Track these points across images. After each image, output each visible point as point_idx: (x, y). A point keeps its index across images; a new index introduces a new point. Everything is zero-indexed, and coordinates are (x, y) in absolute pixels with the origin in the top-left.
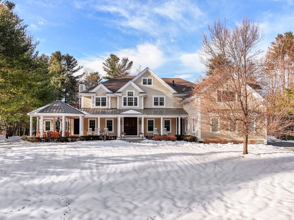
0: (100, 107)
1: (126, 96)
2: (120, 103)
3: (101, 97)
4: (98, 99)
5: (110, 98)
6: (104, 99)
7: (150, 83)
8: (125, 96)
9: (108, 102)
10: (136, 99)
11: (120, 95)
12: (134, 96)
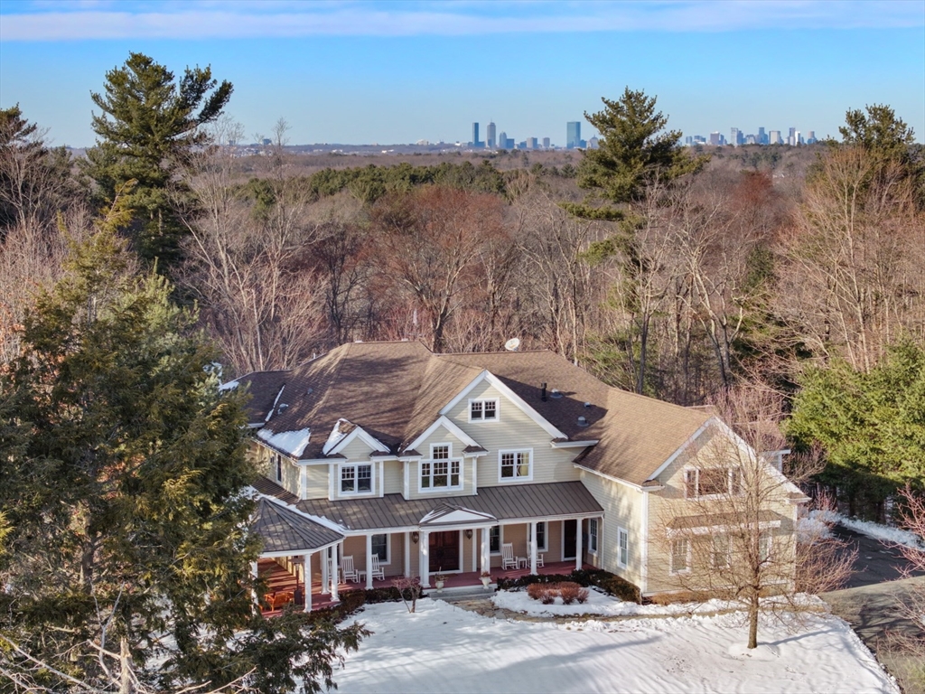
0: (354, 493)
1: (431, 460)
2: (413, 482)
3: (356, 465)
4: (347, 472)
5: (381, 467)
6: (365, 473)
7: (490, 414)
8: (426, 461)
9: (377, 479)
10: (455, 464)
11: (411, 459)
12: (451, 458)
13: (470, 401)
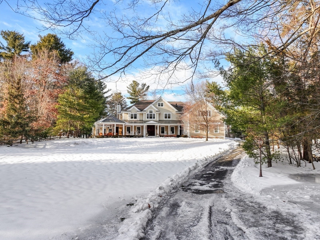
0: (133, 119)
1: (149, 113)
2: (145, 117)
3: (134, 113)
4: (132, 115)
5: (139, 114)
6: (136, 115)
7: (162, 106)
9: (138, 117)
11: (145, 112)
12: (153, 113)
13: (158, 103)
